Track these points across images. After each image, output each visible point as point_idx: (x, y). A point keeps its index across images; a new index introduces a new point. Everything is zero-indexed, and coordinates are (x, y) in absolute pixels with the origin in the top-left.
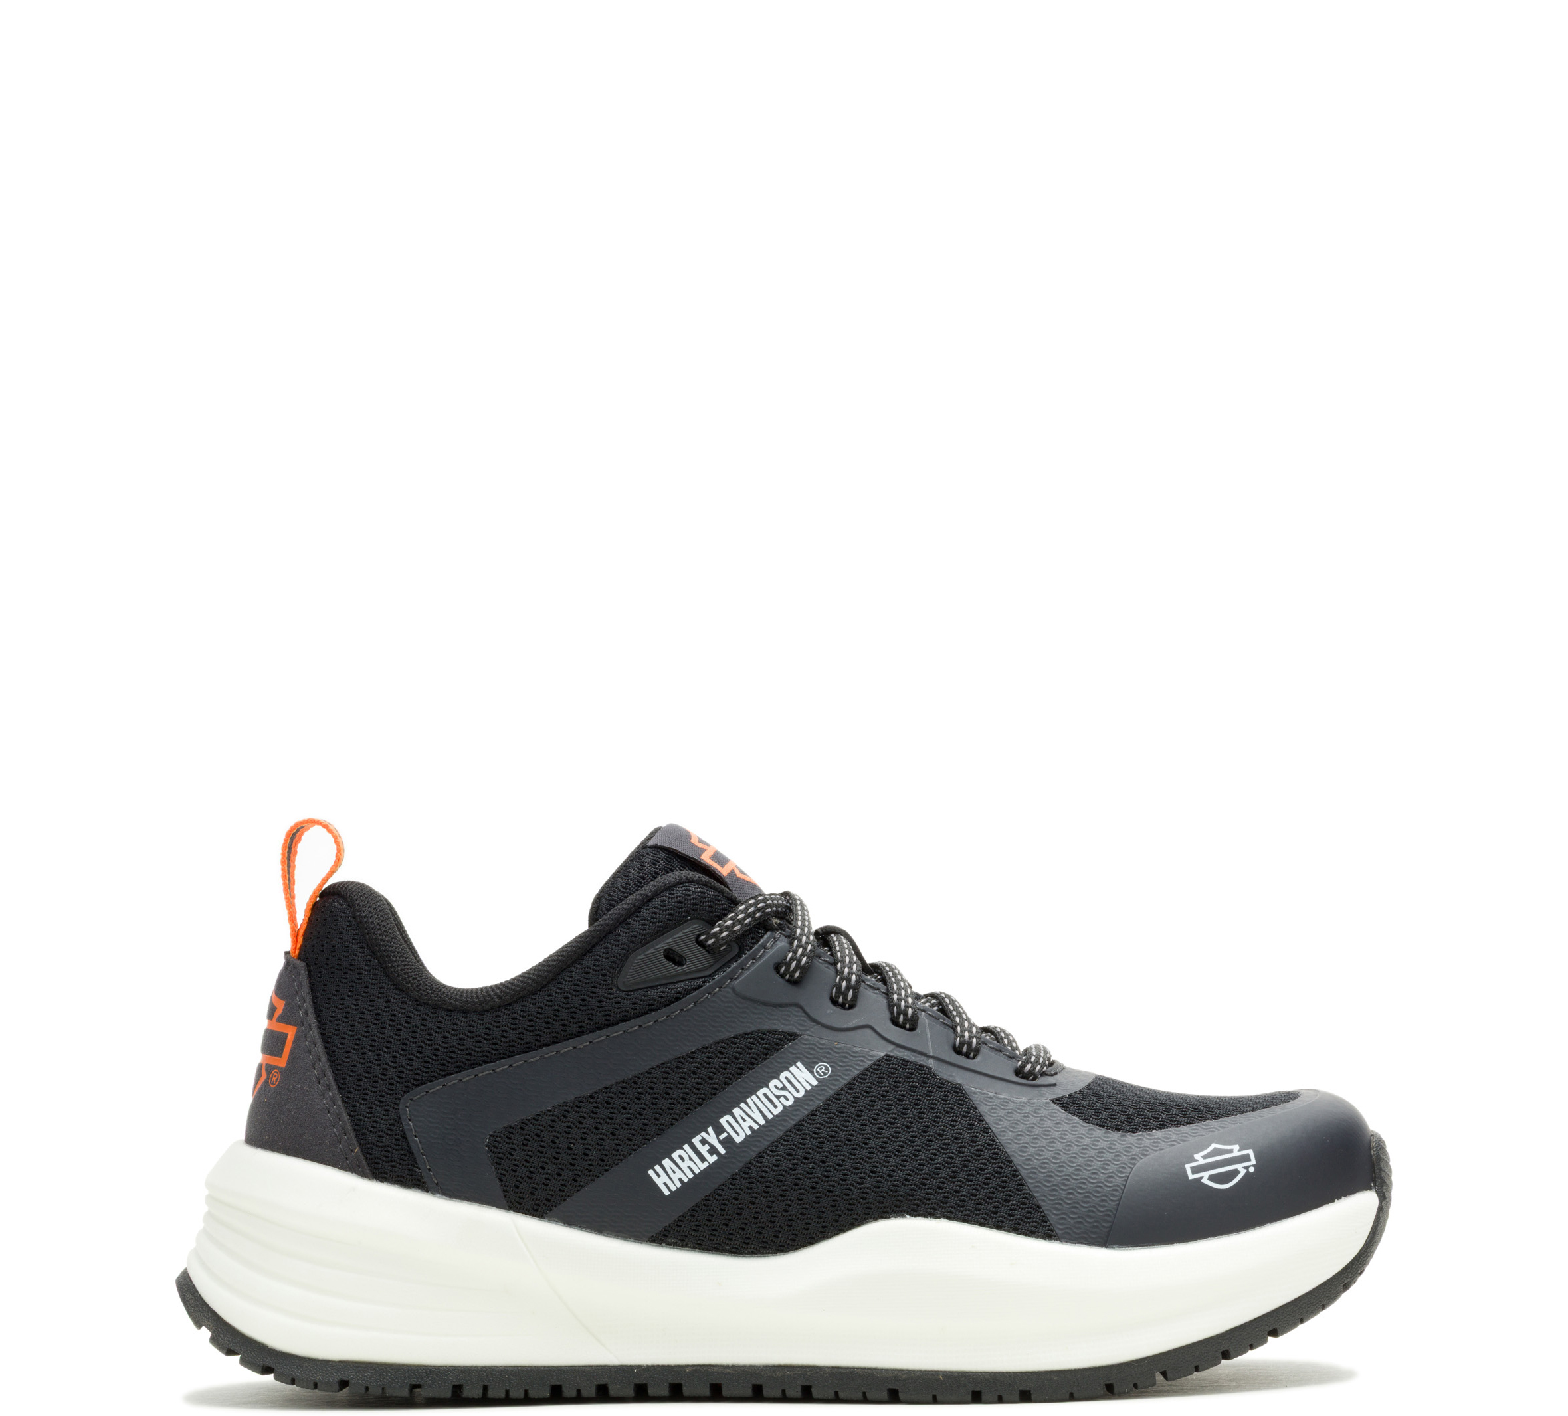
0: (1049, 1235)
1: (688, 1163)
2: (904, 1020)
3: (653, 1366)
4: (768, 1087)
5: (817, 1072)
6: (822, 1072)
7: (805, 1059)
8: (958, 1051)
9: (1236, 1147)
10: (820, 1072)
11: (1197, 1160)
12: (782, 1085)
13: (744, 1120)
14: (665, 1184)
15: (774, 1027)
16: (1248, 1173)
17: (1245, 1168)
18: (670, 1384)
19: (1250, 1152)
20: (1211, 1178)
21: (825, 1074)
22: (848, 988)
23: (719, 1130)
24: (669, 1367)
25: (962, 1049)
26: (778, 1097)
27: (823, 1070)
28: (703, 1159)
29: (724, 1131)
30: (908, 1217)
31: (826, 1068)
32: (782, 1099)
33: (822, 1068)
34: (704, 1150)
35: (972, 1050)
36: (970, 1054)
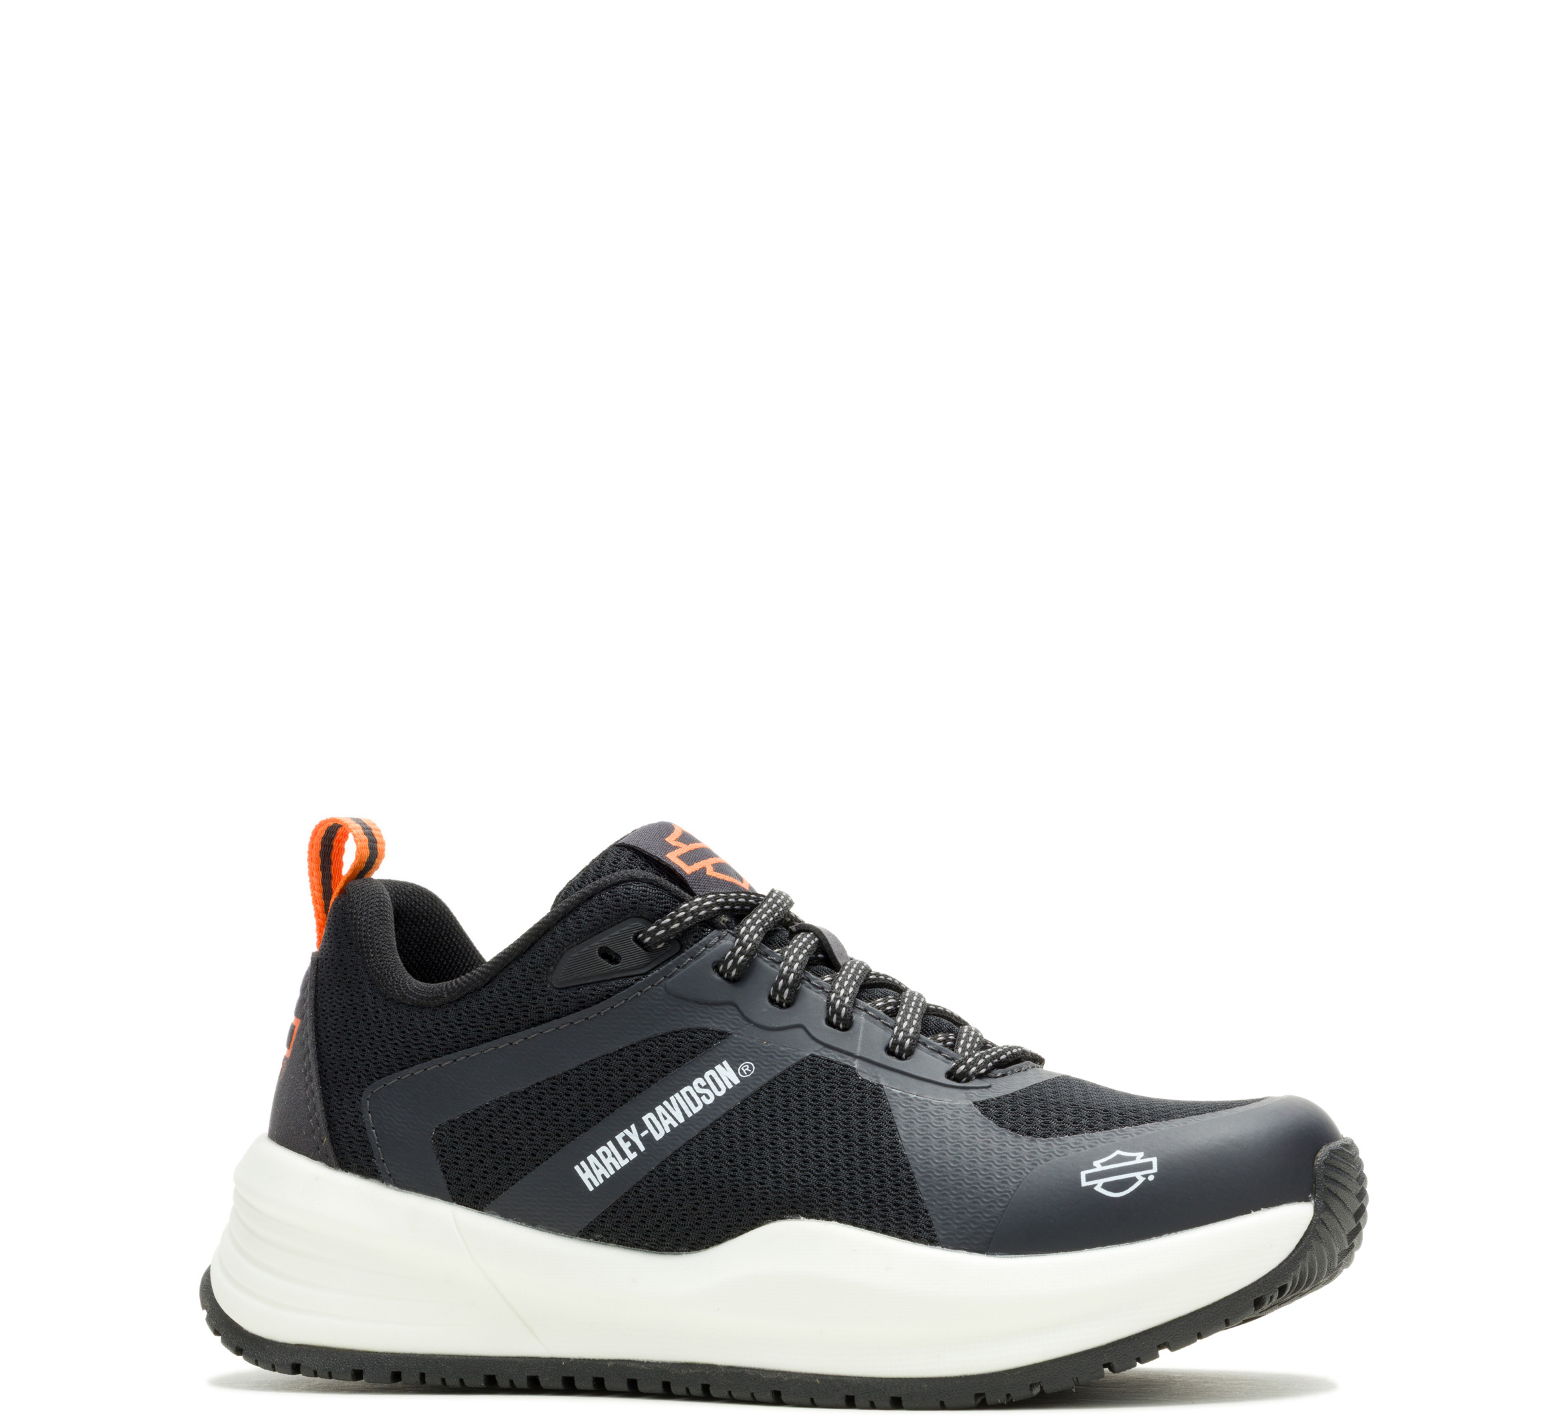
0: (932, 1241)
1: (611, 1159)
2: (837, 1019)
3: (580, 1360)
4: (692, 1085)
5: (741, 1071)
6: (746, 1071)
7: (733, 1058)
8: (890, 1051)
9: (1140, 1155)
10: (744, 1071)
11: (1095, 1167)
12: (705, 1084)
13: (665, 1118)
14: (589, 1179)
15: (704, 1025)
16: (1146, 1181)
17: (1143, 1176)
18: (593, 1378)
19: (1154, 1160)
20: (1105, 1186)
21: (748, 1073)
22: (784, 987)
23: (641, 1127)
24: (594, 1360)
25: (895, 1049)
26: (700, 1095)
27: (747, 1069)
28: (624, 1156)
29: (645, 1128)
30: (802, 1218)
31: (751, 1068)
32: (704, 1098)
33: (747, 1068)
34: (626, 1146)
35: (904, 1051)
36: (902, 1055)
